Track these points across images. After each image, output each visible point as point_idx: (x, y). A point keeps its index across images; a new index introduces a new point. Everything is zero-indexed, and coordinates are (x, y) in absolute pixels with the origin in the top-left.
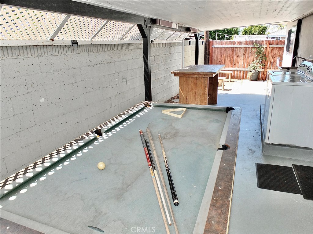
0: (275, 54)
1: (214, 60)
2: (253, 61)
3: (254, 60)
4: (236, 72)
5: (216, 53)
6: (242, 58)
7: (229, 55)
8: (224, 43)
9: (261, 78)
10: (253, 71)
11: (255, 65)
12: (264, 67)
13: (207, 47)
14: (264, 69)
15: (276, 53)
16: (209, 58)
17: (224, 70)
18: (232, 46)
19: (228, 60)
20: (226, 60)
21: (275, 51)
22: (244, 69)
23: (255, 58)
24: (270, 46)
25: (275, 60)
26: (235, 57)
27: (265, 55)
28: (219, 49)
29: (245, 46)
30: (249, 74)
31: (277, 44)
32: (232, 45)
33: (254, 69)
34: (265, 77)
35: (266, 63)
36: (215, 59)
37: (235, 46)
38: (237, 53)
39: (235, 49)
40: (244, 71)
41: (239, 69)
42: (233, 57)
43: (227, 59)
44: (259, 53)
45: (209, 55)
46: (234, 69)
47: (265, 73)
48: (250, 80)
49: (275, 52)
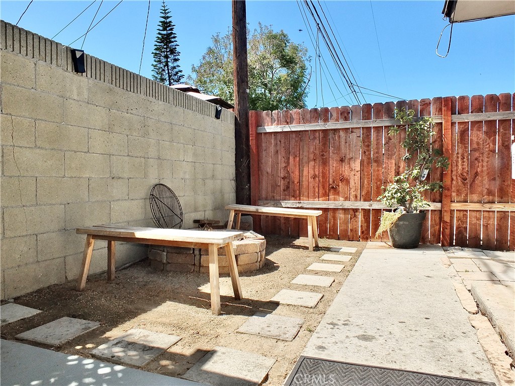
0: (475, 146)
1: (265, 173)
2: (398, 173)
3: (401, 169)
4: (341, 216)
5: (272, 149)
6: (357, 165)
7: (312, 156)
8: (295, 116)
9: (433, 235)
10: (401, 211)
11: (406, 185)
12: (439, 194)
13: (244, 131)
14: (440, 201)
15: (478, 144)
16: (249, 167)
17: (300, 205)
18: (319, 126)
19: (312, 172)
20: (305, 173)
21: (476, 136)
22: (366, 205)
23: (402, 165)
24: (457, 118)
25: (479, 170)
26: (333, 164)
27: (440, 152)
28: (279, 137)
29: (363, 124)
30: (387, 221)
31: (480, 110)
32: (321, 123)
33: (402, 201)
34: (448, 231)
35: (447, 181)
36: (269, 170)
37: (331, 125)
38: (339, 148)
39: (331, 135)
40: (366, 212)
41: (348, 205)
42: (325, 163)
43: (305, 169)
44: (416, 144)
45: (248, 157)
46: (331, 204)
47: (447, 218)
48: (390, 244)
49: (475, 139)
